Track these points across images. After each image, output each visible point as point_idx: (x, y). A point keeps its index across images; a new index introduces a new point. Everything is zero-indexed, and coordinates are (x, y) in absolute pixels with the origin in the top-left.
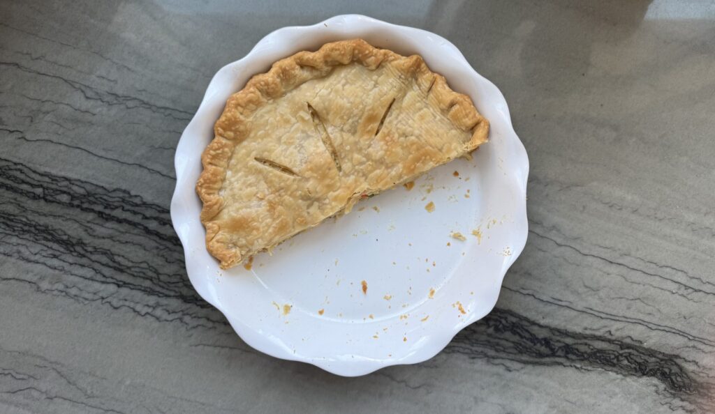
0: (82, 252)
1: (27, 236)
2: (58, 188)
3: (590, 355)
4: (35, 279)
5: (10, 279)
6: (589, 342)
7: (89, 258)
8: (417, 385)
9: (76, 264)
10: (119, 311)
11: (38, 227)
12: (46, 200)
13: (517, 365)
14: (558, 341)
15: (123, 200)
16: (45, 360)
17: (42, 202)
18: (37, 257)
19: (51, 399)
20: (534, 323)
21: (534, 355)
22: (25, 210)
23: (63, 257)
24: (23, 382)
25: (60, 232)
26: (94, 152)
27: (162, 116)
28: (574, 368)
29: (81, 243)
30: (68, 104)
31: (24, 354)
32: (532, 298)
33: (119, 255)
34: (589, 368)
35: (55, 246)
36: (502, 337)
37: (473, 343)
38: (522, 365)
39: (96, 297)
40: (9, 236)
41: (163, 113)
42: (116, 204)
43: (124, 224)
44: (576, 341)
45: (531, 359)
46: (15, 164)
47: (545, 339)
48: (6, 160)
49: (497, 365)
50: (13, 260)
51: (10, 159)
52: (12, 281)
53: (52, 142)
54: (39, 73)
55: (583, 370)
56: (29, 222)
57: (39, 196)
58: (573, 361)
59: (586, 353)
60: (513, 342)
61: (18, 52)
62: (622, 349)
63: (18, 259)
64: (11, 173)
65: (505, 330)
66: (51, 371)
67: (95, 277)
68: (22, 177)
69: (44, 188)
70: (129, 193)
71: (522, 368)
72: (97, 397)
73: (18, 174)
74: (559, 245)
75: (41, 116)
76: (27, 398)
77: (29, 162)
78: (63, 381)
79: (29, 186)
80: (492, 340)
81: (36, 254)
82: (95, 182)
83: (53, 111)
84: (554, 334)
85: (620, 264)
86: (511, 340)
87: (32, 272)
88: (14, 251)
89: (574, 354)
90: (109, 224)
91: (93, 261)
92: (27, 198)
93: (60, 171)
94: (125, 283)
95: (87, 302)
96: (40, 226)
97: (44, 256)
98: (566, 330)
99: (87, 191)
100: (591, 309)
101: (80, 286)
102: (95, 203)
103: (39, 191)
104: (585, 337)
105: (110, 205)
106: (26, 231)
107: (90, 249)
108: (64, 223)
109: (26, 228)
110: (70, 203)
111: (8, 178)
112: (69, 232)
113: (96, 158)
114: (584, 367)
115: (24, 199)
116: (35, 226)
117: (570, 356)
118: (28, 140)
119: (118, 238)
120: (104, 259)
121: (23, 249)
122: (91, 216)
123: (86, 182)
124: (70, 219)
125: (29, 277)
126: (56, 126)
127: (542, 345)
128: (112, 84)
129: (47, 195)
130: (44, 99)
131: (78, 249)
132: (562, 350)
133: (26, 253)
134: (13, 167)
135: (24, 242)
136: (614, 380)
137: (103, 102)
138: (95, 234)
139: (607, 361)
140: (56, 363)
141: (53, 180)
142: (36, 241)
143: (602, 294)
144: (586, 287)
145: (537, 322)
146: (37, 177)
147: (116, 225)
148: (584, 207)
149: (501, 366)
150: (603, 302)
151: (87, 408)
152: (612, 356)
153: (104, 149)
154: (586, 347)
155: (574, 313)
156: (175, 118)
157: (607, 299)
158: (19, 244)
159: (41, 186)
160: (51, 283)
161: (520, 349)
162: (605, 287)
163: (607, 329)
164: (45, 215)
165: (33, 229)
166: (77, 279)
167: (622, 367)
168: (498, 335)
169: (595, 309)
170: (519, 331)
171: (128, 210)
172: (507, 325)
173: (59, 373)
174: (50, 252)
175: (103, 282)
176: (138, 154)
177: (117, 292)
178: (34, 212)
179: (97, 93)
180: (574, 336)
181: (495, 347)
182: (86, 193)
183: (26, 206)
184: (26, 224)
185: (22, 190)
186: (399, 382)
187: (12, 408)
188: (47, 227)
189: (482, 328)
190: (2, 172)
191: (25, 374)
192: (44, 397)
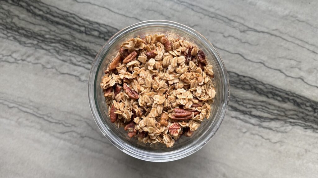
1: (75, 52)
2: (93, 28)
4: (78, 74)
8: (276, 141)
11: (82, 48)
12: (86, 34)
16: (81, 117)
17: (84, 35)
18: (80, 63)
19: (83, 137)
24: (69, 128)
25: (93, 51)
26: (112, 10)
31: (70, 113)
35: (90, 58)
37: (306, 121)
40: (66, 52)
46: (71, 14)
48: (66, 12)
50: (67, 64)
51: (69, 11)
52: (66, 75)
53: (91, 3)
56: (76, 45)
57: (82, 31)
63: (70, 63)
64: (69, 18)
66: (84, 122)
68: (74, 21)
69: (85, 28)
73: (72, 19)
76: (70, 137)
77: (78, 14)
78: (90, 128)
79: (78, 26)
80: (316, 120)
82: (113, 26)
87: (77, 70)
88: (68, 59)
92: (76, 32)
93: (95, 19)
96: (82, 47)
97: (84, 63)
103: (83, 29)
108: (95, 46)
109: (75, 48)
110: (99, 36)
111: (67, 21)
113: (113, 14)
115: (74, 33)
116: (80, 47)
118: (78, 2)
121: (73, 59)
123: (107, 25)
124: (98, 44)
125: (75, 73)
129: (87, 31)
133: (74, 60)
134: (69, 15)
135: (73, 55)
140: (87, 119)
142: (80, 55)
146: (82, 21)
151: (102, 143)
153: (117, 9)
158: (71, 56)
159: (84, 26)
160: (86, 77)
164: (85, 42)
165: (78, 49)
173: (88, 124)
174: (87, 61)
176: (135, 12)
178: (79, 39)
182: (107, 31)
183: (76, 36)
184: (75, 46)
185: (74, 28)
186: (266, 139)
187: (62, 142)
188: (86, 48)
189: (311, 113)
190: (64, 18)
191: (70, 124)
192: (79, 136)
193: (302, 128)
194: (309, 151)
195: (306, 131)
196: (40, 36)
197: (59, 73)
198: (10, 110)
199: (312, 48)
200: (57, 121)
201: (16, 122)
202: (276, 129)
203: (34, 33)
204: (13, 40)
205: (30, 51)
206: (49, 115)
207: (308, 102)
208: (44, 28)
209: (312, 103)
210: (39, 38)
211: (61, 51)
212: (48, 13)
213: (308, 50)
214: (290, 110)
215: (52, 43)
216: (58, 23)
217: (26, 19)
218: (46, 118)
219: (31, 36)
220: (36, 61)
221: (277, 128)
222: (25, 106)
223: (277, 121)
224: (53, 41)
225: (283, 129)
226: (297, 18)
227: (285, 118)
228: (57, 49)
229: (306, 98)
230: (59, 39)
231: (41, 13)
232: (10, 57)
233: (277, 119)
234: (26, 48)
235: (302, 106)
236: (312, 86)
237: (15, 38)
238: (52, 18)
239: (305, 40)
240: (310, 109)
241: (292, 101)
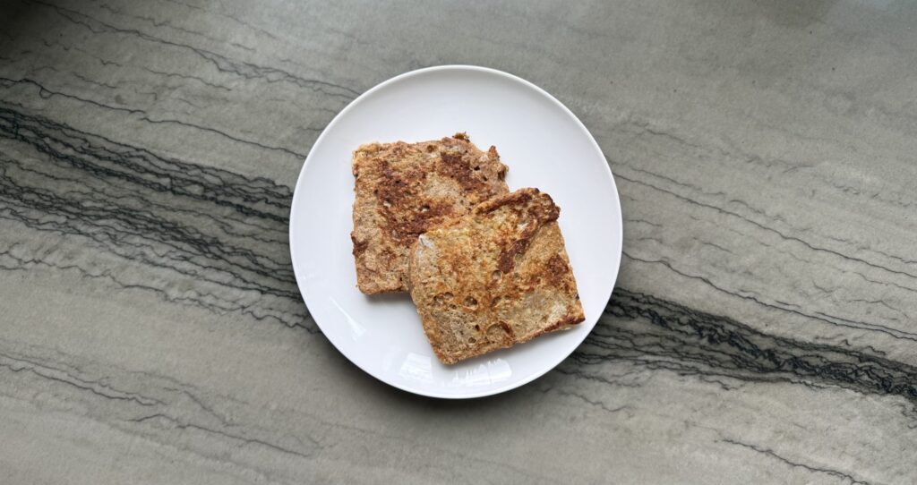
0: (219, 253)
1: (152, 235)
2: (189, 178)
3: (823, 369)
4: (162, 286)
5: (133, 286)
6: (822, 354)
7: (226, 260)
8: (616, 407)
9: (210, 267)
10: (262, 321)
11: (166, 225)
12: (174, 192)
13: (735, 383)
14: (784, 353)
15: (267, 191)
16: (176, 382)
17: (170, 195)
18: (163, 261)
19: (183, 427)
20: (755, 332)
21: (756, 369)
22: (148, 204)
23: (196, 259)
24: (151, 408)
25: (191, 230)
26: (230, 134)
27: (311, 90)
28: (803, 385)
29: (216, 242)
30: (198, 78)
31: (151, 374)
32: (753, 302)
33: (262, 257)
34: (822, 385)
35: (186, 246)
36: (717, 349)
37: (683, 357)
38: (741, 382)
39: (235, 306)
40: (131, 236)
41: (312, 88)
42: (258, 196)
43: (268, 219)
44: (806, 353)
45: (753, 375)
46: (137, 150)
47: (768, 351)
48: (126, 145)
49: (712, 382)
50: (136, 264)
51: (131, 144)
52: (136, 289)
53: (180, 123)
54: (164, 42)
55: (814, 388)
56: (154, 219)
57: (165, 187)
58: (802, 376)
59: (818, 366)
60: (731, 355)
61: (139, 17)
62: (861, 361)
63: (142, 262)
64: (133, 160)
65: (722, 341)
66: (183, 394)
67: (233, 283)
68: (146, 165)
69: (171, 178)
70: (273, 183)
71: (742, 386)
72: (237, 425)
73: (140, 162)
74: (785, 238)
75: (167, 92)
76: (155, 427)
77: (153, 148)
78: (197, 406)
79: (154, 176)
80: (705, 353)
81: (163, 256)
82: (232, 170)
83: (180, 86)
84: (779, 345)
85: (857, 260)
86: (729, 352)
87: (159, 277)
88: (137, 253)
89: (804, 368)
90: (249, 220)
91: (232, 264)
92: (151, 190)
93: (190, 157)
94: (270, 289)
95: (224, 312)
96: (167, 223)
97: (173, 259)
98: (793, 340)
99: (223, 181)
100: (823, 314)
101: (216, 293)
102: (232, 195)
103: (165, 181)
104: (817, 348)
105: (250, 197)
106: (151, 229)
107: (227, 249)
108: (196, 219)
109: (151, 226)
110: (203, 196)
111: (129, 166)
112: (203, 230)
113: (232, 142)
114: (815, 384)
115: (147, 191)
116: (161, 223)
117: (799, 370)
118: (151, 122)
119: (261, 236)
120: (245, 261)
121: (147, 251)
122: (228, 211)
123: (221, 170)
124: (203, 214)
125: (155, 284)
126: (184, 104)
127: (765, 358)
128: (250, 53)
129: (175, 186)
130: (171, 72)
131: (213, 249)
132: (790, 364)
133: (151, 255)
134: (135, 153)
135: (149, 242)
136: (852, 399)
137: (239, 74)
138: (233, 231)
139: (844, 376)
140: (188, 385)
141: (182, 168)
142: (163, 241)
143: (836, 295)
144: (817, 287)
145: (759, 330)
146: (163, 165)
147: (258, 221)
148: (814, 192)
149: (717, 384)
150: (838, 305)
151: (226, 438)
152: (850, 371)
153: (242, 131)
154: (818, 359)
155: (802, 319)
156: (326, 94)
157: (842, 303)
158: (142, 245)
159: (168, 176)
160: (180, 290)
161: (739, 363)
162: (840, 287)
163: (843, 338)
164: (173, 210)
165: (158, 227)
166: (212, 286)
167: (861, 384)
168: (713, 347)
169: (828, 314)
170: (738, 341)
171: (273, 203)
172: (724, 334)
173: (192, 397)
174: (179, 253)
175: (243, 289)
176: (283, 136)
177: (261, 300)
178: (159, 206)
179: (232, 65)
180: (803, 346)
181: (709, 361)
182: (221, 184)
183: (150, 199)
184: (151, 221)
185: (145, 180)
186: (594, 404)
187: (138, 440)
188: (175, 224)
189: (694, 339)
190: (122, 160)
191: (152, 399)
192: (174, 425)
193: (674, 374)
194: (694, 425)
195: (683, 380)
196: (70, 204)
197: (119, 286)
198: (16, 377)
199: (685, 193)
200: (122, 395)
201: (31, 402)
202: (615, 378)
203: (58, 198)
204: (11, 217)
205: (52, 239)
206: (105, 382)
207: (683, 314)
208: (78, 187)
209: (695, 317)
210: (69, 208)
211: (120, 236)
212: (84, 152)
213: (678, 196)
214: (644, 335)
215: (100, 218)
216: (109, 173)
217: (36, 169)
218: (97, 388)
219: (51, 206)
220: (67, 263)
221: (618, 376)
222: (49, 364)
223: (617, 361)
224: (102, 213)
225: (630, 377)
226: (647, 127)
227: (633, 353)
228: (112, 232)
229: (680, 306)
230: (116, 207)
231: (70, 152)
232: (6, 257)
233: (617, 357)
234: (42, 233)
235: (669, 323)
236: (692, 277)
237: (14, 213)
238: (95, 161)
239: (669, 176)
240: (690, 329)
241: (647, 314)
